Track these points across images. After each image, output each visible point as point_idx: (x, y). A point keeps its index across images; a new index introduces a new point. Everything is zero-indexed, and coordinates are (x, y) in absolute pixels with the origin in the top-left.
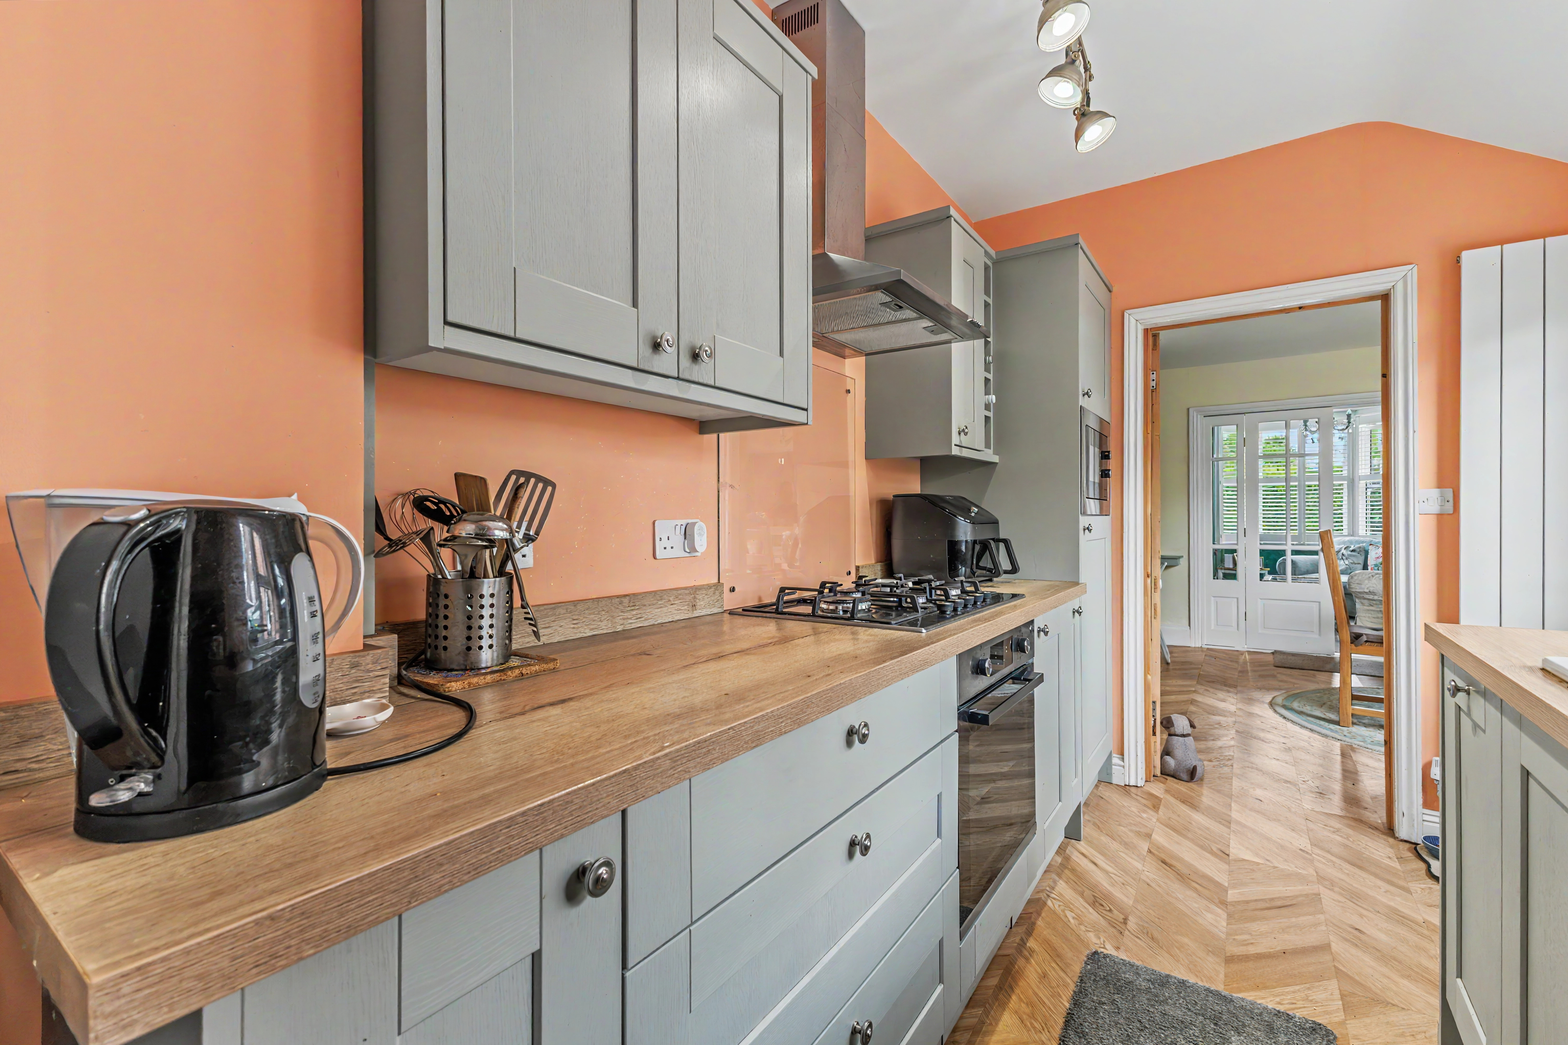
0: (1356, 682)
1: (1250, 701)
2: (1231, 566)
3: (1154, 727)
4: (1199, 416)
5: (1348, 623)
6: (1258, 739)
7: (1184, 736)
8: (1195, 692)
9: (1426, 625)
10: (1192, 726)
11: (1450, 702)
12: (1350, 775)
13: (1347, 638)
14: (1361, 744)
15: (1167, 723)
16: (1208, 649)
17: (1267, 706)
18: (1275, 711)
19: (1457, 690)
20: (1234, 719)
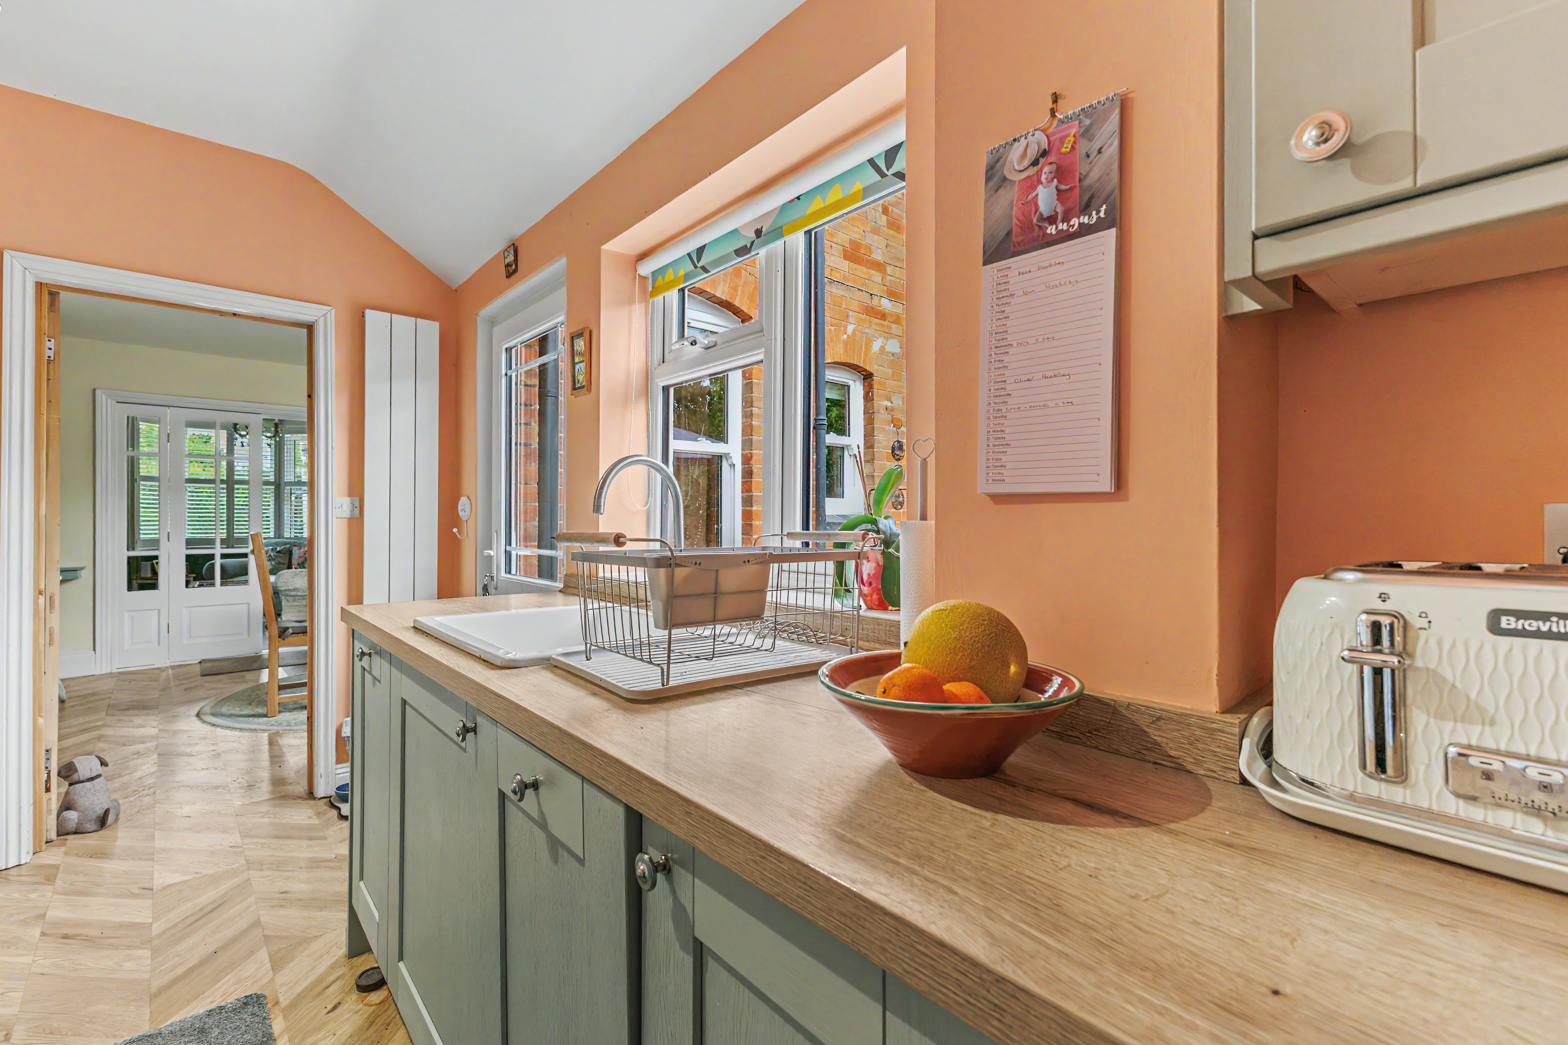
0: (282, 673)
1: (175, 718)
2: (149, 575)
3: (48, 781)
4: (109, 401)
5: (277, 620)
6: (184, 755)
7: (91, 779)
8: (104, 726)
9: (342, 608)
10: (103, 763)
11: (358, 665)
12: (276, 758)
13: (275, 632)
14: (288, 728)
15: (67, 772)
16: (119, 673)
17: (195, 719)
18: (204, 722)
19: (363, 654)
20: (155, 743)
